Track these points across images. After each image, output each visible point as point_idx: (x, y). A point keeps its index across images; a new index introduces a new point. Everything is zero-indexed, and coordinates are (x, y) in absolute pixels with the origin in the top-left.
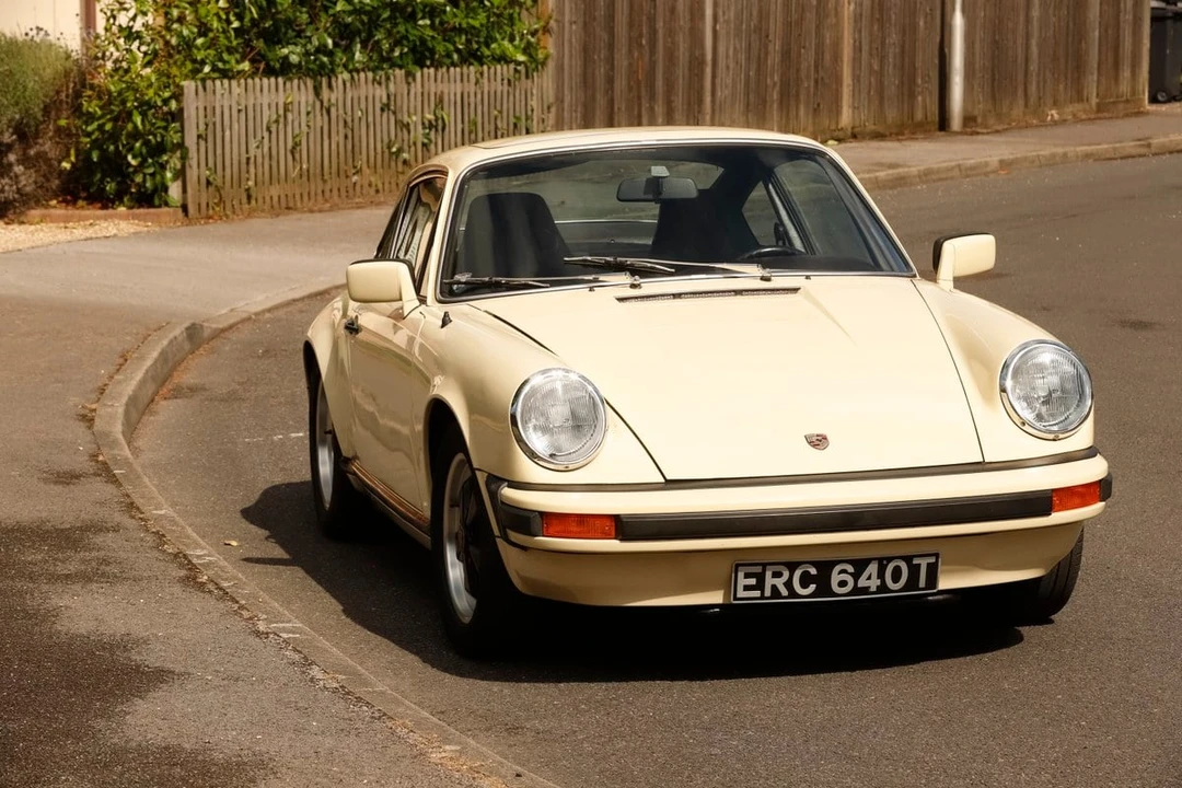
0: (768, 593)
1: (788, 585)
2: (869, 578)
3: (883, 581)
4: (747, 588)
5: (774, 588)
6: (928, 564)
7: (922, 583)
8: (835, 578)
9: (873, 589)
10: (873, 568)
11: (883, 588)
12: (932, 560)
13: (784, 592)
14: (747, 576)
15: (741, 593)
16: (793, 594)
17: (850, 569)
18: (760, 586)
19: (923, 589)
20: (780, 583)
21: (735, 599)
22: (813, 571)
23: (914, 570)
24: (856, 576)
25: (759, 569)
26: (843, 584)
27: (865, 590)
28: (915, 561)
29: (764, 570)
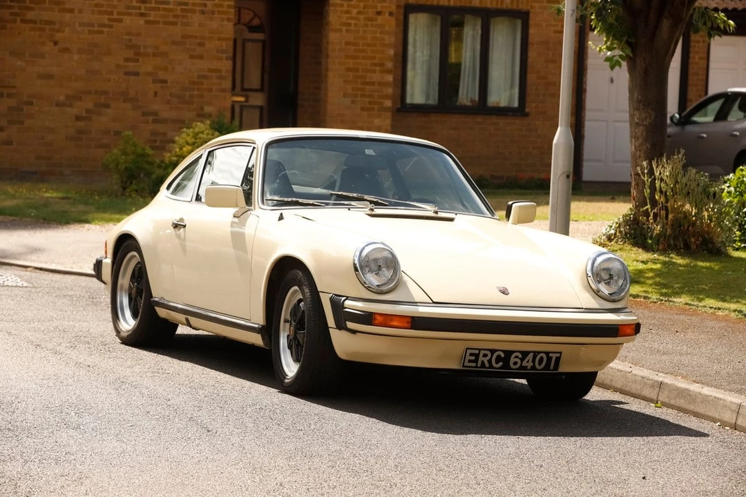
0: (479, 365)
1: (490, 361)
2: (528, 362)
3: (534, 365)
4: (470, 361)
5: (483, 362)
6: (556, 358)
7: (552, 367)
8: (513, 360)
9: (529, 368)
10: (531, 355)
11: (533, 368)
12: (558, 355)
13: (487, 365)
14: (471, 355)
15: (466, 364)
16: (491, 366)
17: (520, 356)
18: (476, 361)
19: (551, 370)
20: (486, 360)
21: (463, 366)
22: (503, 355)
23: (549, 359)
24: (522, 360)
25: (477, 352)
26: (515, 363)
27: (525, 368)
28: (551, 355)
29: (479, 352)
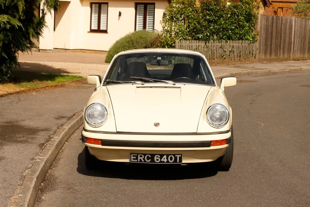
0: (139, 161)
1: (144, 159)
2: (164, 159)
4: (134, 159)
5: (140, 159)
6: (179, 157)
7: (178, 161)
8: (155, 158)
9: (165, 162)
10: (165, 157)
11: (168, 161)
13: (143, 161)
14: (134, 156)
15: (132, 160)
16: (145, 161)
17: (159, 156)
18: (137, 159)
19: (178, 163)
20: (142, 158)
21: (131, 161)
22: (150, 156)
23: (176, 158)
24: (161, 158)
25: (136, 155)
26: (157, 160)
27: (163, 162)
28: (176, 156)
29: (138, 155)
